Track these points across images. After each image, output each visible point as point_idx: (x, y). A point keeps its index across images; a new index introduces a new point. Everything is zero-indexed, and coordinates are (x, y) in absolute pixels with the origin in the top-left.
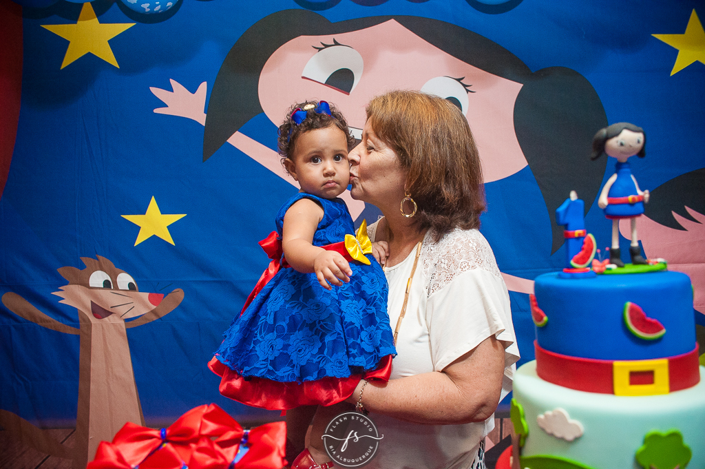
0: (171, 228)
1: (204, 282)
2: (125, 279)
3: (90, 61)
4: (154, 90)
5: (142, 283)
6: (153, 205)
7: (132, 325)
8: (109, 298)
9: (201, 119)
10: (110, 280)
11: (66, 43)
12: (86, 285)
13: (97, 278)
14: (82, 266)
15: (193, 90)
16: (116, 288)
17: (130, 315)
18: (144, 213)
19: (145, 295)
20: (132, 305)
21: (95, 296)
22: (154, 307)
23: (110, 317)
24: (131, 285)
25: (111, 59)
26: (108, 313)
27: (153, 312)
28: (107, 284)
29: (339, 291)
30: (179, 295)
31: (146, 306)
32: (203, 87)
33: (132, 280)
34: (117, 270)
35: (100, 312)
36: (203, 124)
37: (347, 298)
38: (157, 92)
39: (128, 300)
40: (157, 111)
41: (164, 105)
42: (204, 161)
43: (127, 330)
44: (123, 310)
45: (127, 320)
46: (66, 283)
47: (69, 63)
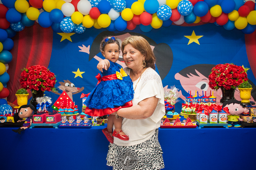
0: (82, 75)
1: (88, 86)
2: (72, 85)
3: (66, 41)
4: (79, 47)
5: (76, 86)
6: (78, 70)
7: (73, 94)
8: (69, 89)
9: (89, 53)
10: (69, 85)
11: (62, 37)
12: (64, 86)
13: (67, 84)
14: (64, 82)
15: (87, 47)
16: (70, 86)
17: (73, 92)
18: (76, 71)
19: (76, 88)
20: (73, 90)
21: (66, 88)
22: (78, 90)
23: (69, 92)
24: (73, 86)
25: (71, 40)
26: (69, 91)
27: (78, 91)
28: (69, 86)
29: (113, 87)
30: (83, 88)
31: (76, 90)
32: (89, 46)
33: (74, 85)
34: (71, 83)
35: (67, 91)
36: (89, 54)
37: (115, 89)
38: (80, 47)
39: (73, 89)
40: (80, 51)
41: (81, 50)
42: (89, 61)
43: (72, 95)
44: (72, 91)
45: (72, 93)
46: (60, 85)
47: (62, 40)
